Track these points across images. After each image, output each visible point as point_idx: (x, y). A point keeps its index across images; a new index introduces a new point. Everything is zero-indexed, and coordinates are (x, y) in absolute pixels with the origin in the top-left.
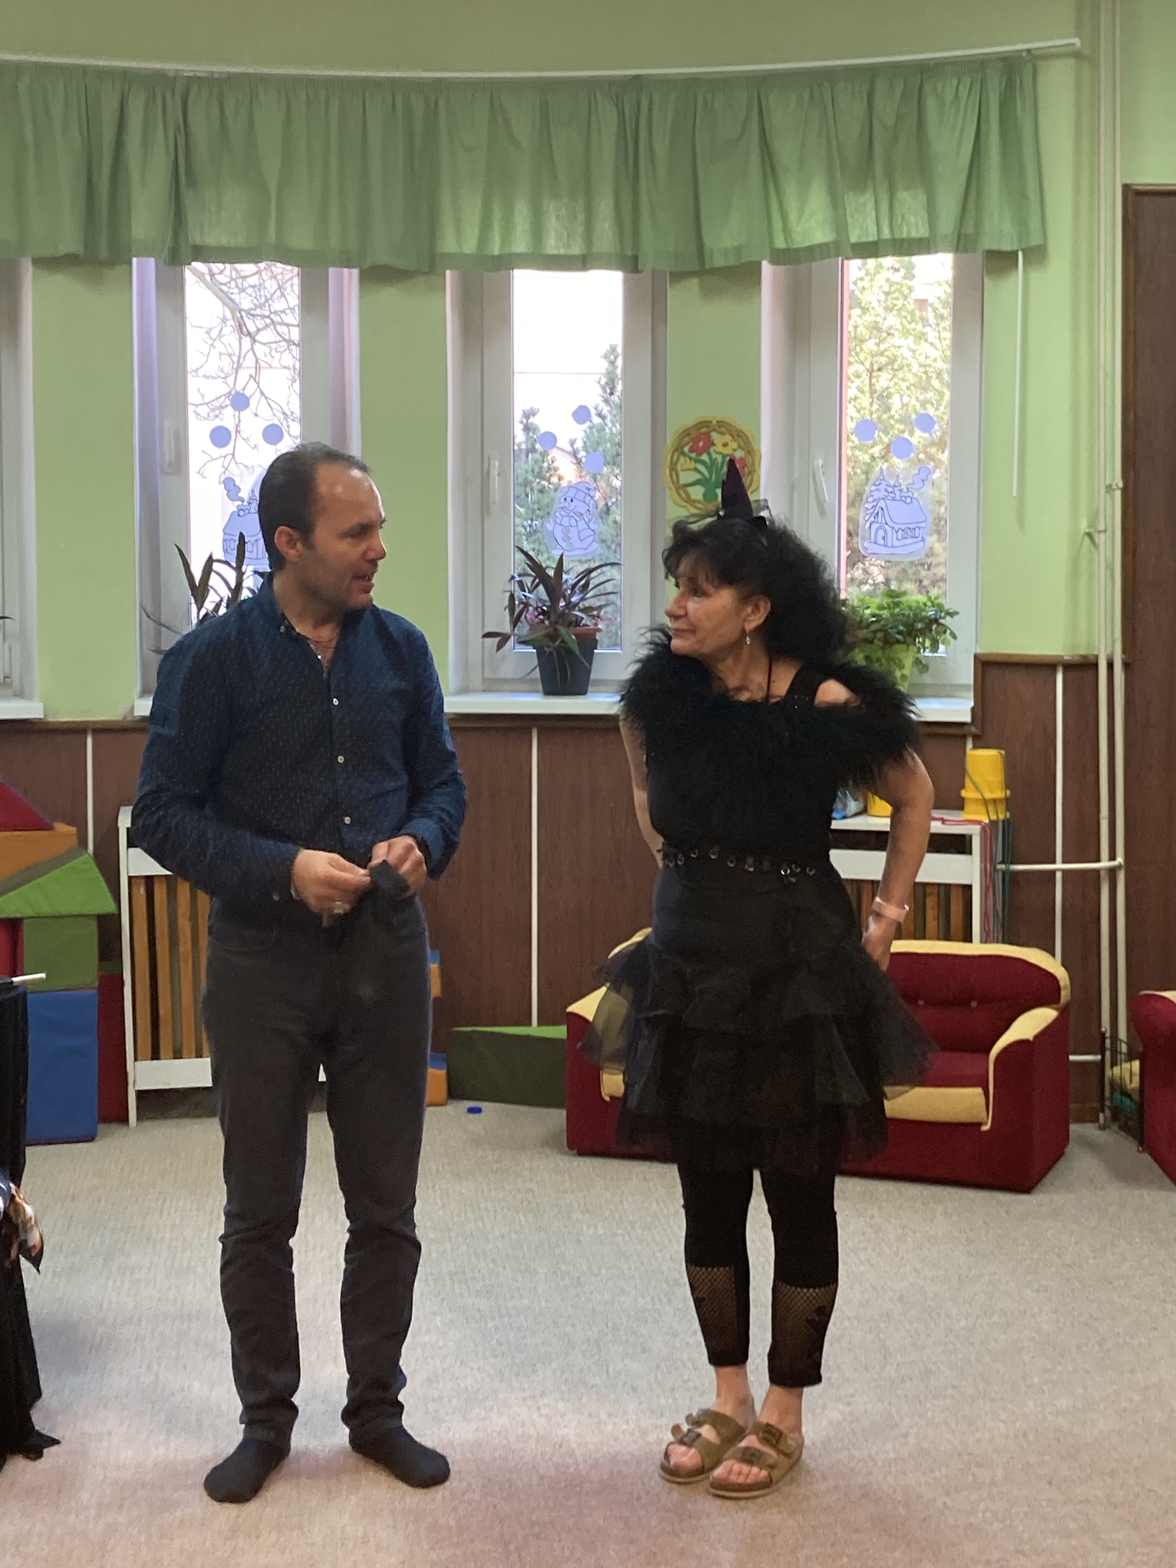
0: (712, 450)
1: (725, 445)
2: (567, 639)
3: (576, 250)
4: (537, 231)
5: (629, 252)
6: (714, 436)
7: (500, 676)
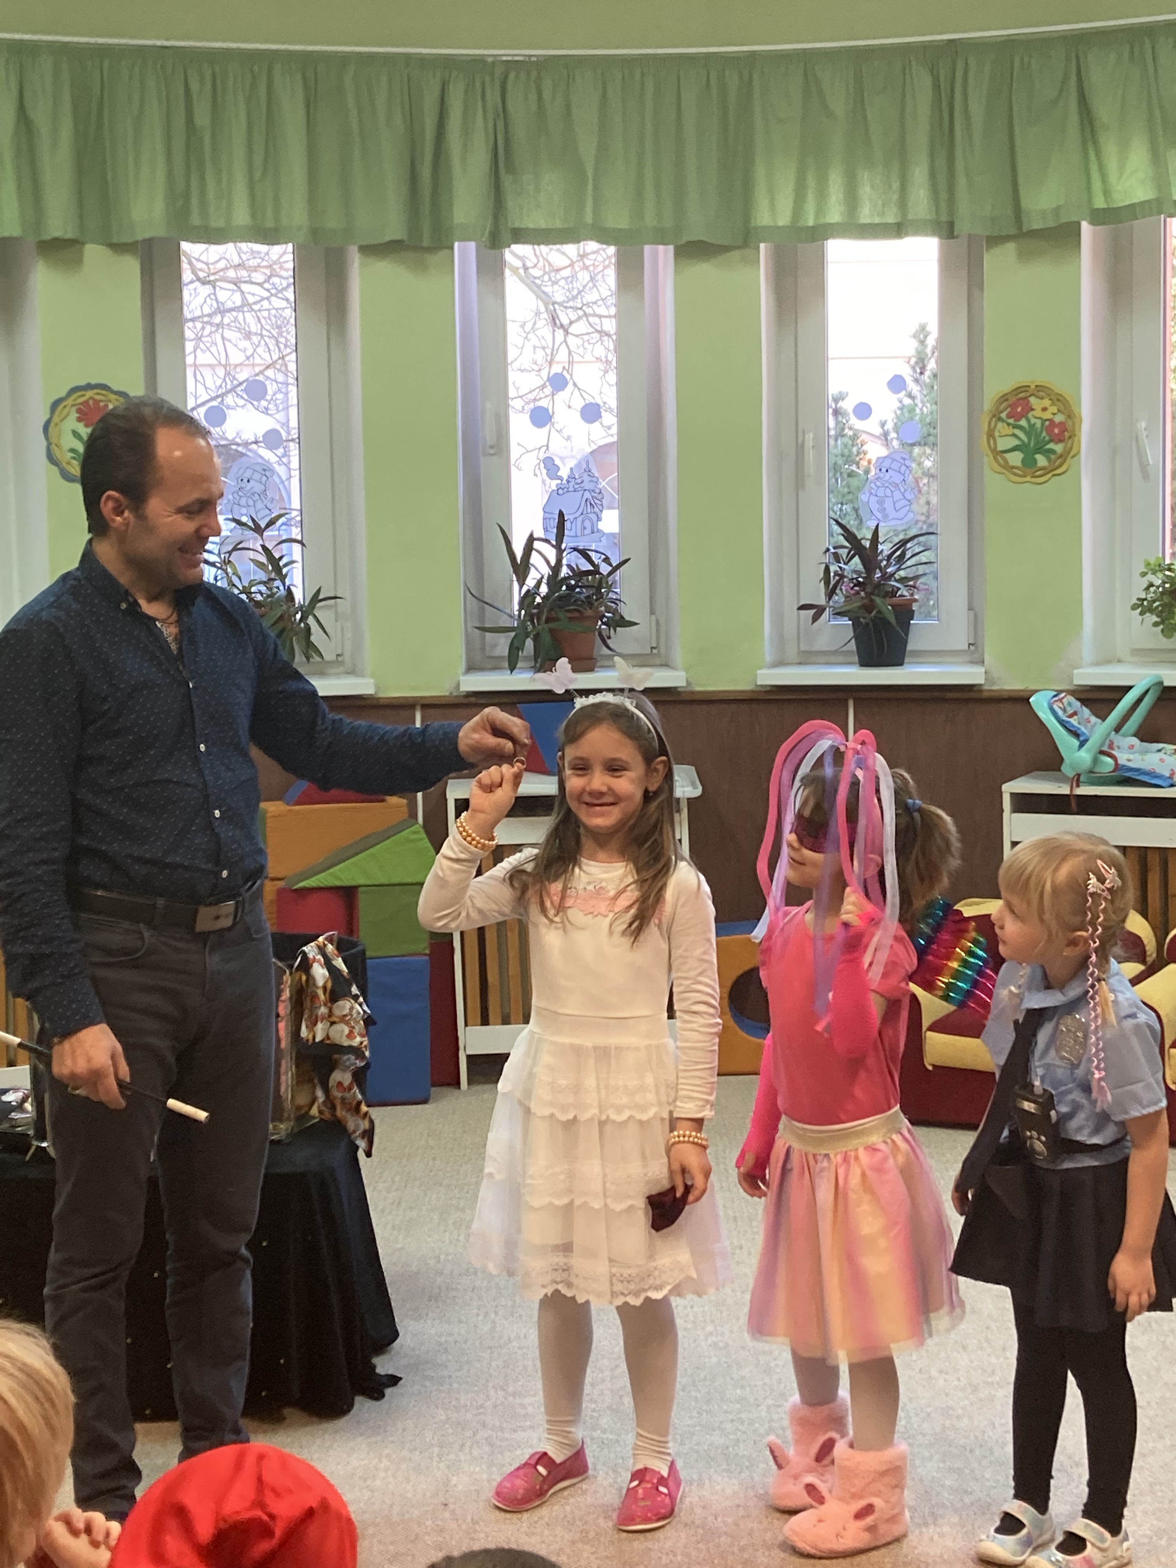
0: (1030, 415)
1: (1044, 409)
2: (883, 609)
3: (891, 218)
4: (852, 201)
5: (944, 218)
6: (1032, 400)
7: (816, 648)
